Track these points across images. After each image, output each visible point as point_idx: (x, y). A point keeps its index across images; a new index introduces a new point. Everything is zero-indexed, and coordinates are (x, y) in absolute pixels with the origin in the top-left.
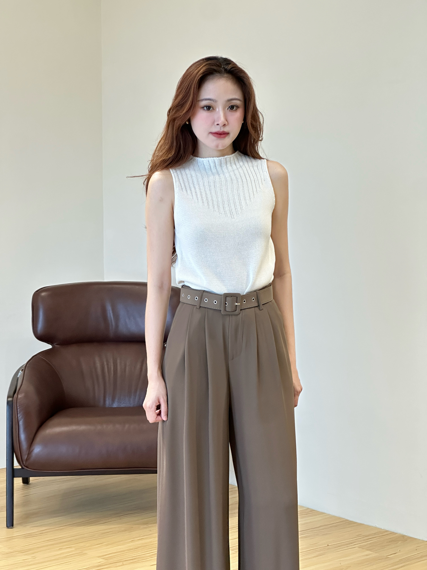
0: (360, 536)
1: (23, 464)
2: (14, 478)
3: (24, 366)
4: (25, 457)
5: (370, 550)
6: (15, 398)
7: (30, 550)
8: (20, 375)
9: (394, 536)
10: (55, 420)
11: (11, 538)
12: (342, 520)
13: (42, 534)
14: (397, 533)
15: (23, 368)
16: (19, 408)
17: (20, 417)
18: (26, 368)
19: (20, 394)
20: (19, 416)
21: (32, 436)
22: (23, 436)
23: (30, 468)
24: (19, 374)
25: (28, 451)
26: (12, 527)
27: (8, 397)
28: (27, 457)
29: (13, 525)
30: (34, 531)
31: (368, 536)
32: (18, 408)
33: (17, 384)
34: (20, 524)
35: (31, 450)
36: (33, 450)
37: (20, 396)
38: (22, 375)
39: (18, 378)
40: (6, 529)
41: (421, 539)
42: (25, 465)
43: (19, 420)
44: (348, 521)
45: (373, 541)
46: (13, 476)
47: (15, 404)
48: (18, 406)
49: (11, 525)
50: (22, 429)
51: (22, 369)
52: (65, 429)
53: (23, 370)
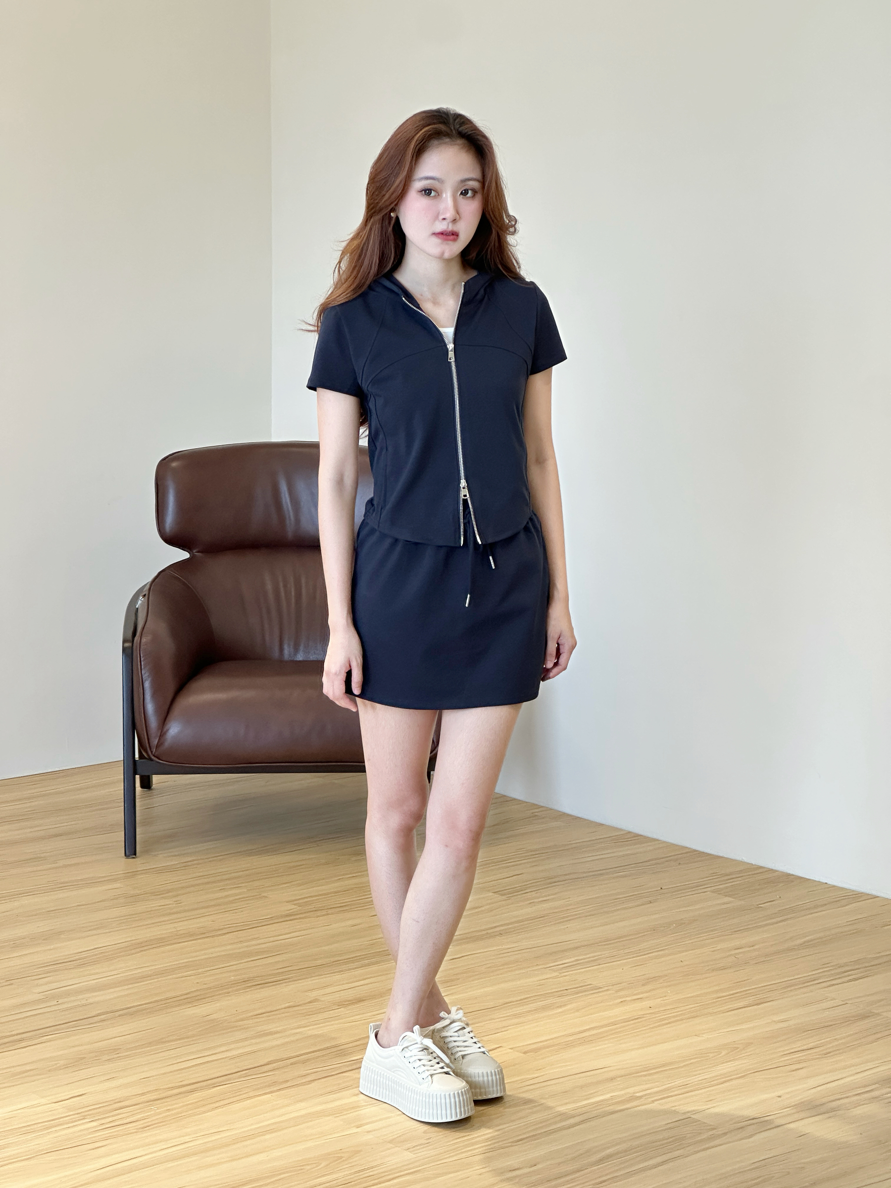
0: (715, 874)
1: (152, 752)
2: (136, 776)
3: (148, 586)
4: (155, 742)
5: (730, 896)
6: (137, 642)
7: (169, 891)
8: (141, 604)
9: (775, 874)
10: (203, 682)
11: (134, 874)
12: (687, 851)
13: (186, 868)
14: (778, 871)
15: (147, 593)
16: (144, 660)
17: (147, 674)
18: (151, 593)
19: (146, 636)
20: (145, 673)
21: (167, 707)
22: (150, 707)
23: (161, 758)
24: (140, 602)
25: (160, 731)
26: (134, 856)
27: (124, 641)
28: (157, 743)
29: (135, 854)
30: (172, 863)
31: (727, 875)
32: (142, 660)
33: (136, 619)
34: (147, 852)
35: (165, 730)
36: (167, 730)
37: (144, 640)
38: (146, 604)
39: (138, 608)
40: (124, 860)
41: (817, 880)
42: (156, 754)
43: (144, 680)
44: (697, 852)
45: (738, 882)
46: (135, 773)
47: (136, 653)
48: (142, 656)
49: (133, 852)
50: (149, 694)
51: (144, 593)
52: (222, 696)
53: (144, 596)
